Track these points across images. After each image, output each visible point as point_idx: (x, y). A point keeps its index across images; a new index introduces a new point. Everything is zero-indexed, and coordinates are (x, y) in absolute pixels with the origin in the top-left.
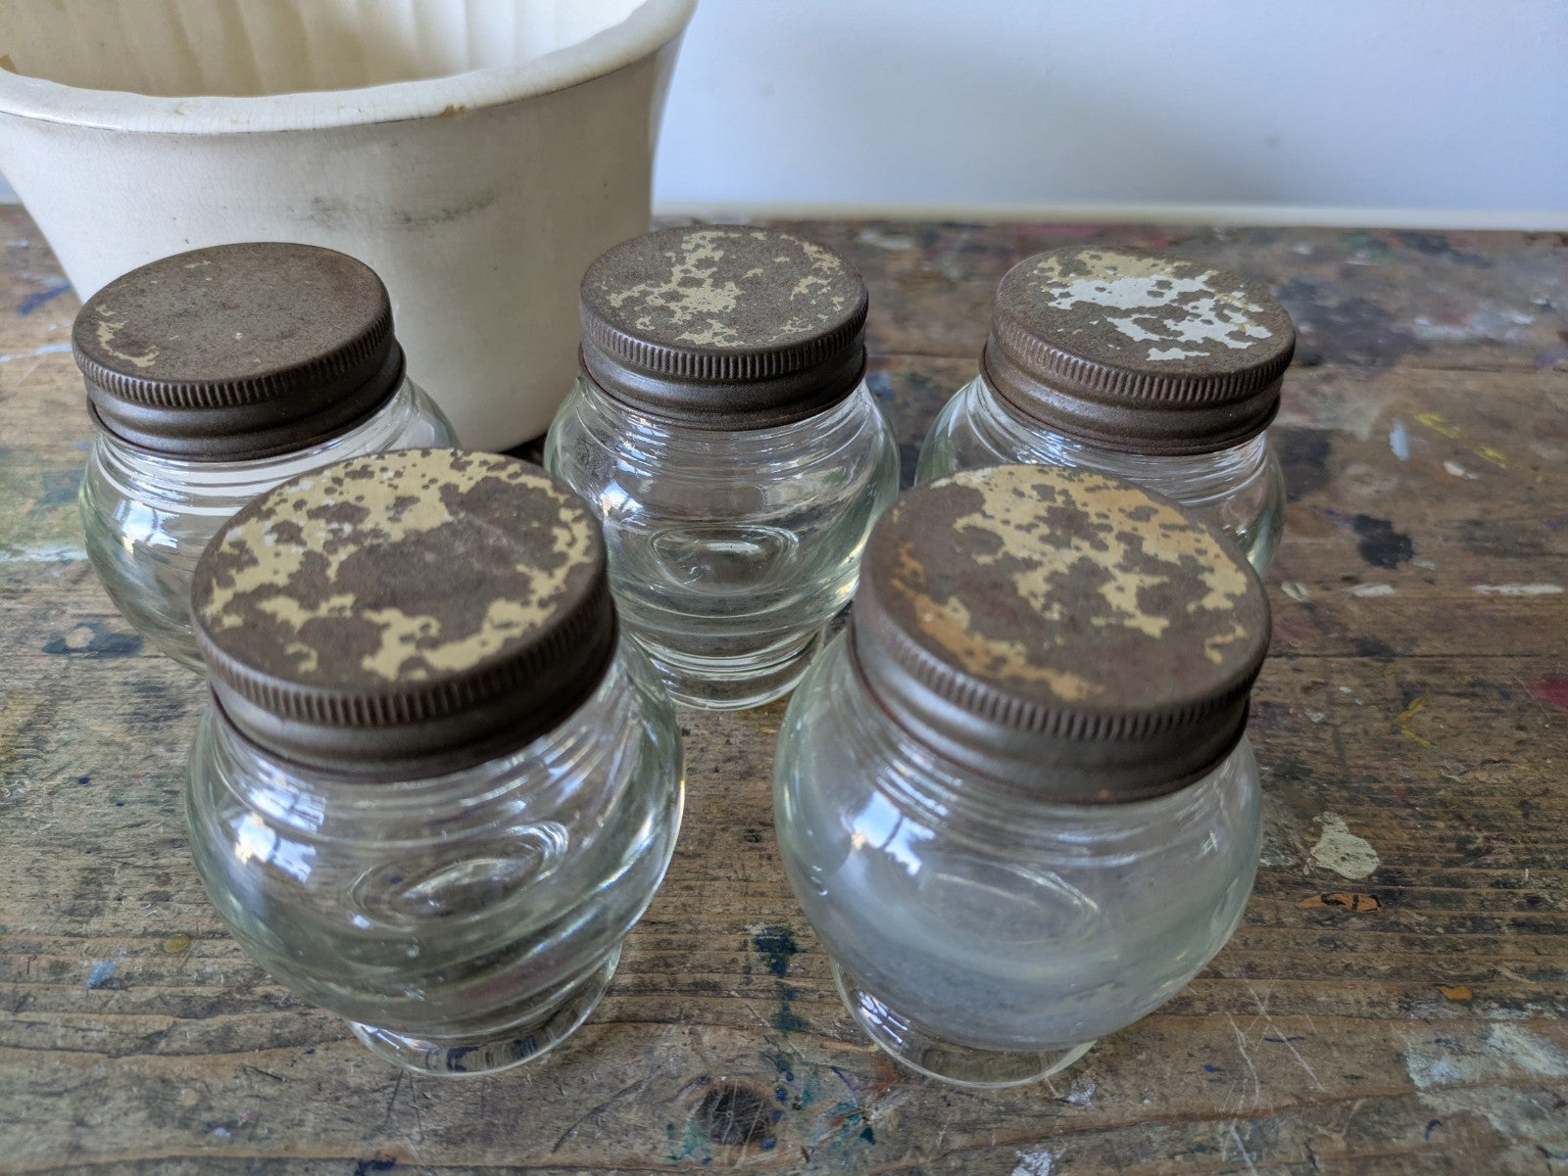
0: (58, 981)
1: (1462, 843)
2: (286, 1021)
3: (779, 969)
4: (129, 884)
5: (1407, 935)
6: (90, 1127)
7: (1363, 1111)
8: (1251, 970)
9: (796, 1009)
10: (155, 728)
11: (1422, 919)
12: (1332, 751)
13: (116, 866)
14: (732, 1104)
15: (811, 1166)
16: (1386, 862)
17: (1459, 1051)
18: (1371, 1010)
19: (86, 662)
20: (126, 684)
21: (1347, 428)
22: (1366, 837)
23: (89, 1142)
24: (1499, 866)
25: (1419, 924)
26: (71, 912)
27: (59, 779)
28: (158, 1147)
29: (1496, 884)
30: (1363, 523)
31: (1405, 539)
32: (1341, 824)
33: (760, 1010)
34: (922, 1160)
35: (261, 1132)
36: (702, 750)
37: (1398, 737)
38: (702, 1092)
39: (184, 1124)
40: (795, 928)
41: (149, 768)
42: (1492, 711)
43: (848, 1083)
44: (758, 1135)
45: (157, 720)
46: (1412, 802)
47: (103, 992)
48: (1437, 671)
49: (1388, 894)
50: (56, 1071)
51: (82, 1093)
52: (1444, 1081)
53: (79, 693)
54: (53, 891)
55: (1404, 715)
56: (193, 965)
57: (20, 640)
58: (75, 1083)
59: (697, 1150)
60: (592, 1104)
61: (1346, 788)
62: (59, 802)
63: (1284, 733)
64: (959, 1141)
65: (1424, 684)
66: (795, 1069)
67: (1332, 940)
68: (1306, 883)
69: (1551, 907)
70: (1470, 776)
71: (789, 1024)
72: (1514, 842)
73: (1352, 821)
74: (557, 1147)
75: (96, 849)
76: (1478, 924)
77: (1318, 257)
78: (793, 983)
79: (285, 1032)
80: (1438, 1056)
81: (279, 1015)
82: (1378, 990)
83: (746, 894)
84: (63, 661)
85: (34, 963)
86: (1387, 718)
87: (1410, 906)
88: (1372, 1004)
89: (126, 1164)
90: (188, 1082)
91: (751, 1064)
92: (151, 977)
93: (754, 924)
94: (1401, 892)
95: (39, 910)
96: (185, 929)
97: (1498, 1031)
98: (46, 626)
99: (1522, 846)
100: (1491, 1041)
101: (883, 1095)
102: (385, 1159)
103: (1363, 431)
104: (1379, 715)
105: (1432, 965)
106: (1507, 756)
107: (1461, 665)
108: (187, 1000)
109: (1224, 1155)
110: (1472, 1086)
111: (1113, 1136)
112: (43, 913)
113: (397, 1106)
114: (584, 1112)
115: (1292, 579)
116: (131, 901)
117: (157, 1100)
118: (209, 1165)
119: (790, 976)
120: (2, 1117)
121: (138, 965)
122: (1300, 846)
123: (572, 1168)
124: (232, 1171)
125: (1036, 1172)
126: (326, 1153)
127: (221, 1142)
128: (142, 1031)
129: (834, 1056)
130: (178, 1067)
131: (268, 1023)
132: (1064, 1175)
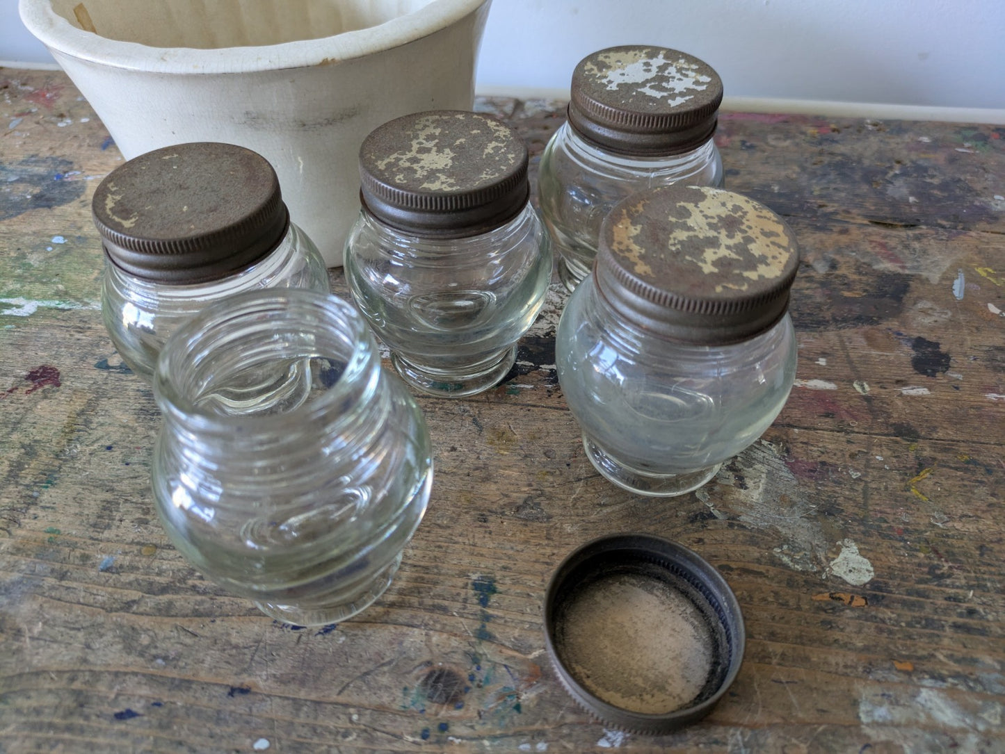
0: (84, 565)
1: (932, 569)
2: (202, 602)
3: (484, 602)
4: (127, 512)
5: (881, 625)
6: (93, 650)
7: (824, 733)
8: (773, 636)
9: (490, 627)
10: (151, 419)
11: (894, 616)
12: (860, 499)
13: (121, 501)
14: (442, 680)
15: (481, 722)
16: (878, 576)
17: (895, 703)
18: (845, 670)
19: (118, 375)
20: (138, 390)
21: (925, 274)
22: (869, 558)
23: (91, 658)
24: (954, 587)
25: (890, 619)
26: (94, 526)
27: (96, 446)
28: (126, 666)
29: (948, 598)
30: (919, 343)
31: (946, 357)
32: (855, 548)
33: (468, 625)
34: (547, 727)
35: (182, 664)
36: (462, 461)
37: (908, 493)
38: (426, 670)
39: (141, 655)
40: (498, 577)
41: (145, 443)
42: (977, 481)
43: (512, 675)
44: (454, 700)
45: (153, 414)
46: (906, 538)
47: (106, 574)
48: (945, 450)
49: (875, 597)
50: (78, 616)
51: (91, 630)
52: (881, 720)
53: (112, 394)
54: (86, 512)
55: (916, 479)
56: (156, 563)
57: (82, 359)
58: (87, 624)
59: (418, 704)
60: (363, 670)
61: (864, 525)
62: (95, 459)
63: (830, 484)
64: (571, 718)
65: (934, 459)
66: (483, 663)
67: (830, 623)
68: (822, 584)
69: (982, 618)
70: (950, 524)
71: (484, 636)
72: (969, 572)
73: (862, 546)
74: (340, 693)
75: (112, 490)
76: (929, 623)
77: (935, 146)
78: (490, 611)
79: (201, 608)
80: (881, 705)
81: (199, 598)
82: (852, 658)
83: (472, 554)
84: (105, 374)
85: (72, 553)
86: (903, 480)
87: (887, 606)
88: (846, 666)
89: (109, 673)
90: (146, 631)
91: (457, 658)
92: (133, 568)
93: (474, 573)
94: (883, 597)
95: (78, 523)
96: (154, 542)
97: (925, 693)
98: (97, 351)
99: (973, 575)
100: (918, 699)
101: (531, 685)
102: (245, 687)
103: (935, 277)
104: (898, 477)
105: (892, 646)
106: (979, 513)
107: (963, 448)
108: (151, 584)
109: (729, 748)
110: (898, 726)
112: (80, 525)
113: (256, 658)
114: (359, 674)
115: (860, 379)
116: (127, 523)
117: (129, 639)
118: (152, 679)
119: (489, 607)
120: (48, 638)
121: (127, 560)
122: (823, 559)
123: (346, 706)
124: (163, 684)
125: (612, 743)
126: (215, 680)
127: (159, 667)
128: (125, 598)
129: (507, 658)
130: (141, 622)
131: (192, 601)
132: (629, 747)
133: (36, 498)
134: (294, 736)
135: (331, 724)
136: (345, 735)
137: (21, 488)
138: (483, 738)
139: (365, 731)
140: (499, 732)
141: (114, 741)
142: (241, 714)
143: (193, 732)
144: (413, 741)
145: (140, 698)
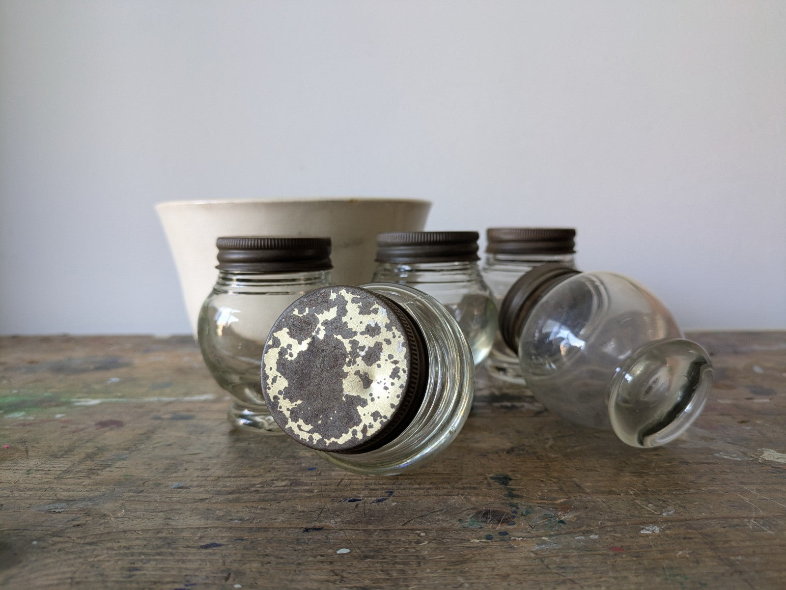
0: (158, 487)
2: (267, 496)
3: (505, 484)
4: (191, 467)
6: (173, 520)
8: (742, 483)
9: (516, 493)
12: (759, 435)
13: (184, 463)
14: (490, 514)
15: (535, 530)
19: (169, 421)
20: (188, 425)
23: (173, 523)
26: (163, 472)
27: (158, 445)
28: (206, 525)
30: (750, 387)
31: (771, 390)
32: (772, 451)
33: (497, 493)
34: (592, 528)
35: (256, 521)
38: (475, 511)
39: (219, 519)
40: (510, 475)
43: (548, 510)
44: (506, 521)
45: (201, 432)
47: (179, 490)
50: (157, 507)
51: (169, 512)
53: (167, 427)
54: (155, 468)
56: (221, 483)
57: (140, 417)
58: (166, 510)
59: (475, 525)
60: (419, 514)
61: (772, 443)
62: (158, 450)
63: (733, 432)
64: (609, 524)
66: (520, 506)
67: (781, 476)
68: (761, 464)
71: (511, 495)
73: (777, 450)
74: (403, 525)
75: (175, 459)
78: (512, 487)
79: (266, 498)
83: (483, 468)
84: (160, 421)
85: (146, 483)
89: (191, 528)
90: (220, 510)
91: (497, 505)
92: (201, 486)
93: (489, 474)
95: (149, 472)
96: (217, 475)
98: (152, 414)
101: (566, 513)
102: (318, 528)
103: (739, 367)
108: (218, 491)
109: (751, 527)
111: (690, 522)
112: (151, 472)
113: (322, 515)
114: (416, 517)
115: (721, 399)
116: (191, 470)
117: (205, 514)
118: (230, 529)
119: (510, 485)
120: (131, 517)
121: (196, 483)
122: (753, 456)
123: (413, 530)
124: (243, 531)
125: (653, 531)
126: (289, 526)
127: (237, 524)
128: (197, 498)
129: (538, 503)
130: (215, 506)
131: (257, 496)
132: (668, 532)
133: (110, 465)
134: (372, 546)
135: (403, 539)
136: (418, 542)
137: (95, 462)
138: (542, 536)
139: (435, 539)
140: (552, 533)
141: (203, 557)
142: (319, 539)
143: (277, 550)
144: (480, 542)
145: (223, 538)
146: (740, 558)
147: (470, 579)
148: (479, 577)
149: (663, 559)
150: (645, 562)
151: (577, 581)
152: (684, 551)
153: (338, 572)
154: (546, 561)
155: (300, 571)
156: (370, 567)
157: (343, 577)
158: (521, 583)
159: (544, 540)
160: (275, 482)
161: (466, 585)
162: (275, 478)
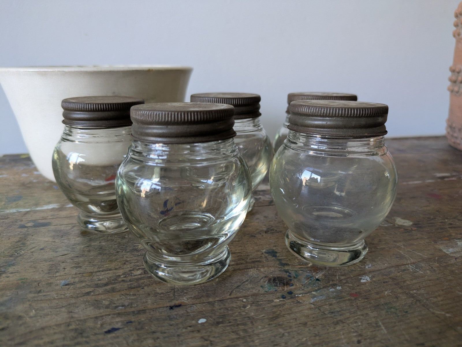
0: (50, 286)
1: (429, 218)
2: (132, 284)
3: (275, 256)
4: (66, 266)
5: (427, 232)
6: (75, 313)
7: (438, 259)
8: (395, 241)
9: (284, 262)
10: (62, 237)
11: (428, 229)
13: (60, 263)
14: (277, 280)
15: (306, 287)
16: (414, 223)
17: (452, 247)
18: (428, 244)
19: (33, 228)
20: (49, 231)
22: (407, 220)
23: (76, 316)
24: (439, 220)
26: (49, 273)
27: (34, 250)
28: (100, 314)
29: (441, 223)
32: (399, 218)
33: (274, 263)
35: (134, 306)
38: (267, 279)
39: (107, 307)
40: (274, 249)
41: (63, 245)
43: (307, 272)
44: (287, 284)
47: (67, 287)
49: (418, 227)
50: (58, 303)
51: (69, 306)
52: (453, 252)
53: (34, 234)
54: (41, 270)
55: (401, 202)
56: (95, 278)
57: (9, 227)
58: (65, 305)
59: (272, 289)
60: (236, 285)
62: (34, 254)
64: (342, 278)
66: (290, 272)
67: (410, 235)
69: (455, 224)
70: (422, 209)
71: (283, 265)
72: (440, 216)
73: (401, 218)
74: (230, 295)
75: (52, 261)
76: (441, 229)
78: (280, 258)
79: (133, 286)
80: (449, 249)
81: (128, 283)
82: (427, 241)
83: (257, 245)
84: (26, 229)
85: (40, 284)
87: (424, 228)
89: (91, 318)
90: (104, 300)
91: (277, 273)
92: (82, 282)
93: (263, 250)
94: (421, 226)
95: (37, 274)
96: (89, 271)
97: (459, 243)
98: (17, 223)
99: (442, 217)
100: (458, 245)
101: (317, 273)
102: (177, 305)
105: (436, 236)
107: (408, 194)
108: (97, 284)
109: (411, 270)
110: (460, 252)
111: (381, 271)
112: (39, 274)
113: (176, 295)
114: (235, 287)
116: (68, 269)
117: (97, 304)
118: (119, 314)
119: (278, 257)
120: (42, 315)
121: (77, 280)
122: (392, 222)
123: (237, 298)
124: (129, 315)
125: (366, 280)
126: (158, 306)
127: (121, 310)
128: (84, 292)
129: (299, 268)
130: (99, 297)
131: (126, 285)
132: (374, 279)
133: (4, 271)
134: (218, 314)
135: (234, 305)
136: (245, 307)
138: (311, 292)
139: (254, 303)
140: (316, 288)
141: (111, 341)
142: (182, 314)
143: (159, 327)
144: (280, 301)
145: (117, 322)
146: (415, 291)
147: (287, 329)
148: (291, 327)
149: (380, 298)
150: (372, 302)
151: (344, 321)
152: (388, 291)
153: (206, 337)
154: (322, 309)
155: (182, 341)
156: (224, 330)
157: (211, 341)
158: (315, 327)
159: (314, 294)
160: (132, 272)
161: (286, 334)
162: (131, 269)
